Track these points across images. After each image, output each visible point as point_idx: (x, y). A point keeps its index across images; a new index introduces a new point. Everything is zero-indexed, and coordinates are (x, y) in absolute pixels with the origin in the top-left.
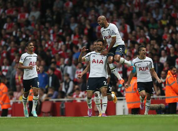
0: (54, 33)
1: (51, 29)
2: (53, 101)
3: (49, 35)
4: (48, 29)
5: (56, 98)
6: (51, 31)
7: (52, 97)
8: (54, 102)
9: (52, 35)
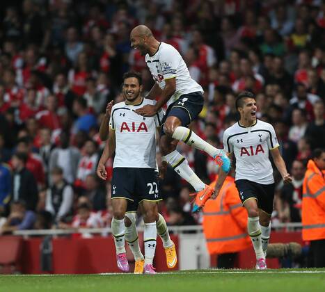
0: (24, 67)
1: (17, 56)
2: (22, 236)
3: (14, 72)
4: (11, 58)
5: (30, 227)
6: (18, 63)
7: (19, 226)
8: (26, 238)
9: (19, 73)
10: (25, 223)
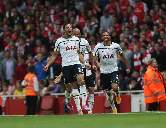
2: (55, 96)
3: (49, 15)
4: (48, 9)
6: (52, 12)
8: (57, 97)
10: (56, 90)
